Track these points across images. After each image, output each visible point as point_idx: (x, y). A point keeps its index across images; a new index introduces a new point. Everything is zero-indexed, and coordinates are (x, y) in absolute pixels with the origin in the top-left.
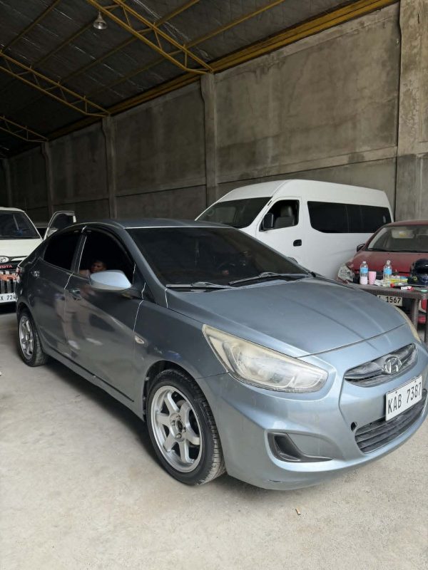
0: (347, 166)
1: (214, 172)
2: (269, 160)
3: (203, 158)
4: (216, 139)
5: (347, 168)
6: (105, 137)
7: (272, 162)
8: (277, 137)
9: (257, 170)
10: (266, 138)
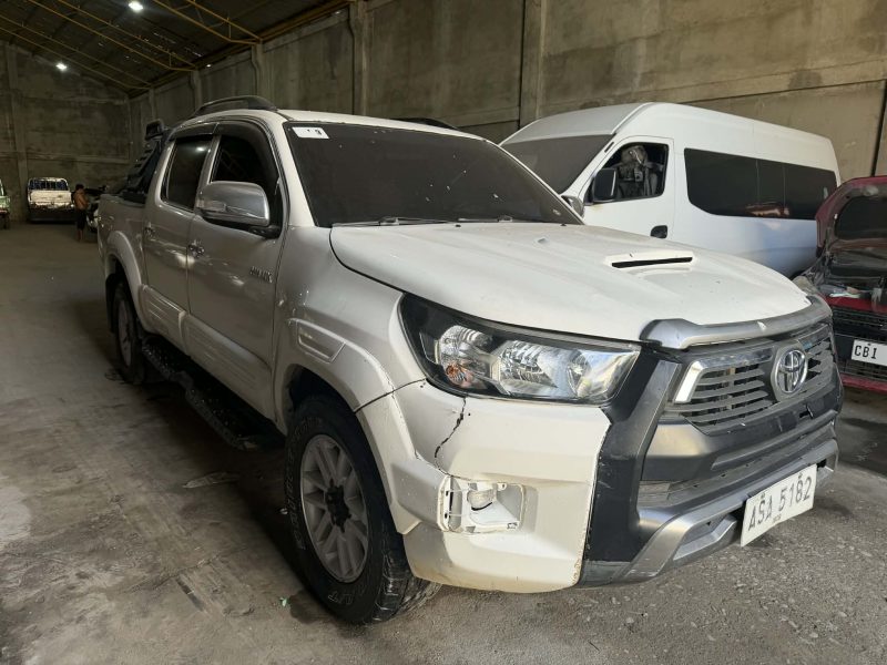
0: (786, 94)
1: (535, 98)
2: (637, 80)
3: (517, 74)
4: (542, 42)
5: (784, 99)
6: (352, 35)
7: (642, 84)
8: (654, 38)
9: (613, 96)
10: (634, 40)
